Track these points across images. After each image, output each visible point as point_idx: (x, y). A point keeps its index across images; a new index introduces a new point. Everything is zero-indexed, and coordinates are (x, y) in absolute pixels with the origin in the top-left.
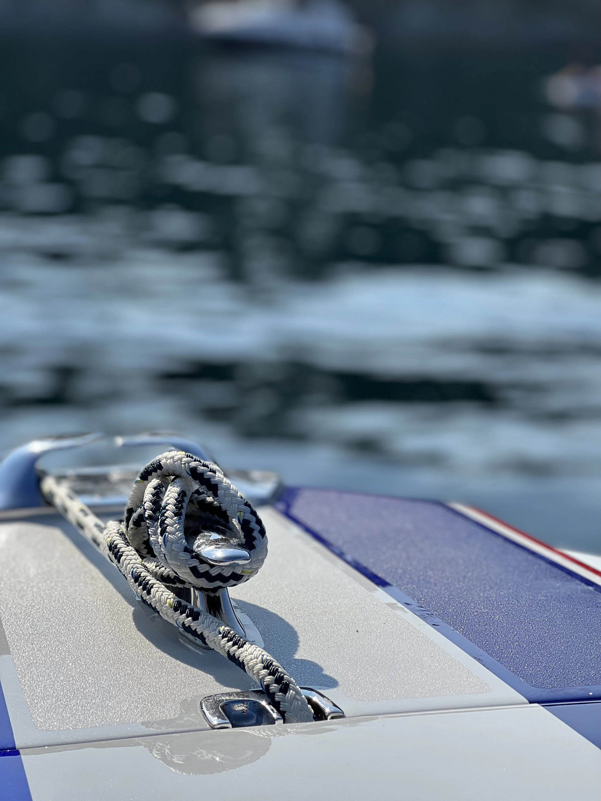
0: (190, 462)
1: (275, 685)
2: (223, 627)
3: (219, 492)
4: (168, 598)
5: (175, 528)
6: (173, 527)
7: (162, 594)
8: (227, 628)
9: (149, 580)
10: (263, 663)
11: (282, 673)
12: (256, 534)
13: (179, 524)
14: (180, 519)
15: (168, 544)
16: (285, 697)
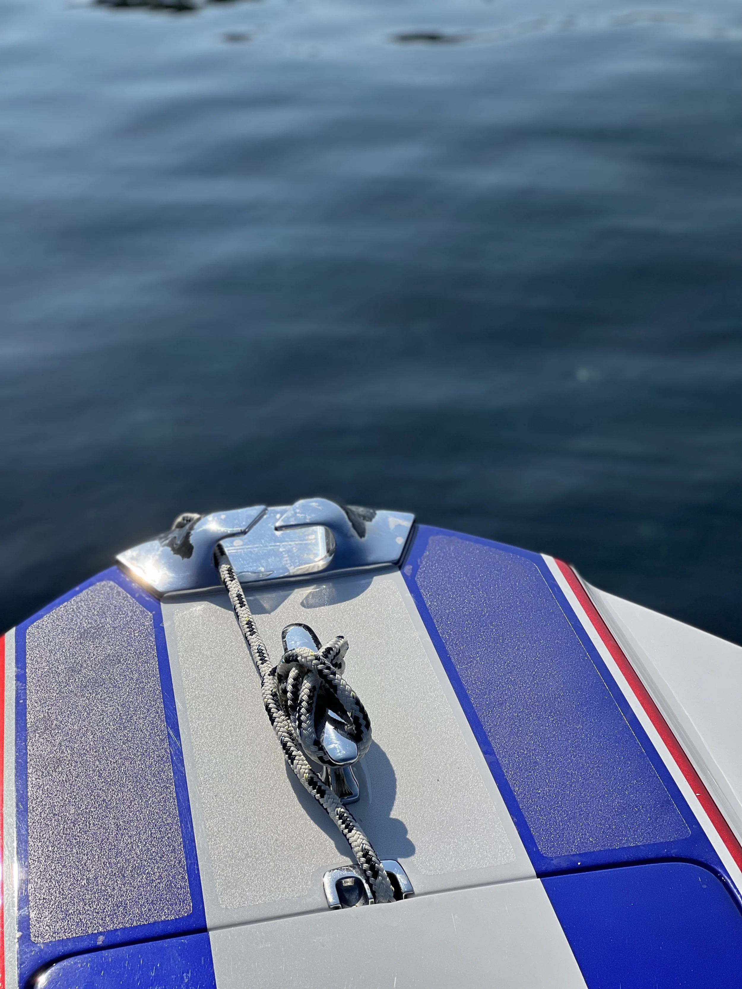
0: (317, 665)
1: (370, 872)
2: (340, 808)
3: (338, 692)
4: (304, 773)
5: (308, 724)
6: (306, 723)
7: (301, 767)
8: (342, 810)
9: (293, 751)
10: (362, 852)
11: (374, 862)
12: (363, 728)
13: (310, 720)
14: (311, 714)
15: (303, 737)
16: (375, 881)
